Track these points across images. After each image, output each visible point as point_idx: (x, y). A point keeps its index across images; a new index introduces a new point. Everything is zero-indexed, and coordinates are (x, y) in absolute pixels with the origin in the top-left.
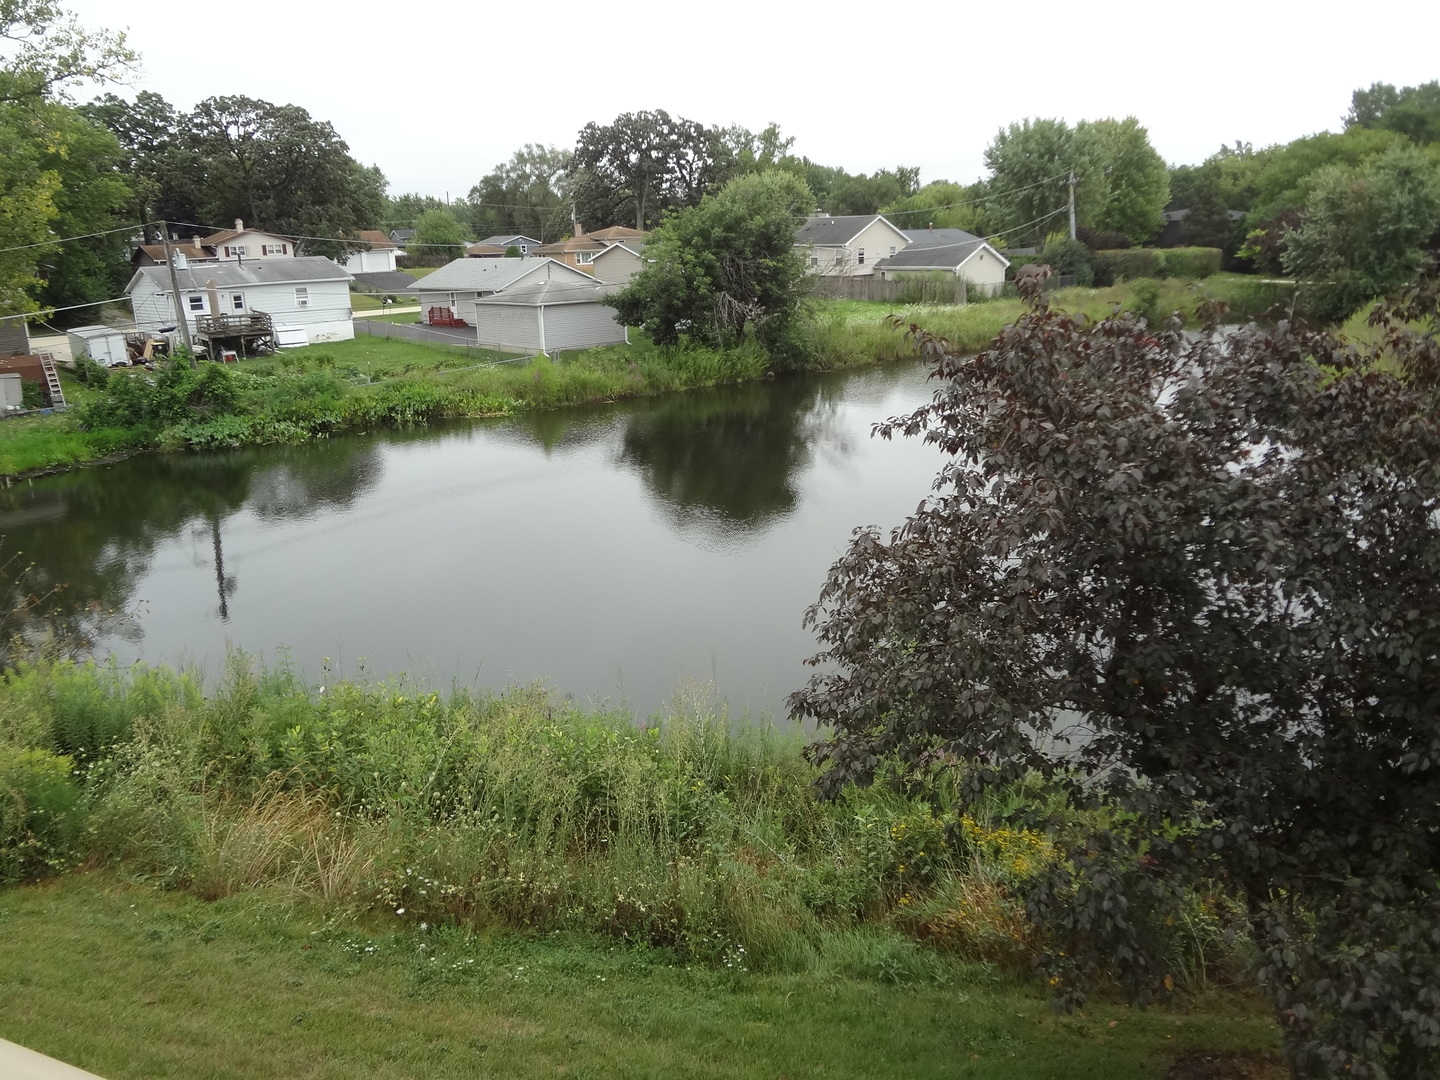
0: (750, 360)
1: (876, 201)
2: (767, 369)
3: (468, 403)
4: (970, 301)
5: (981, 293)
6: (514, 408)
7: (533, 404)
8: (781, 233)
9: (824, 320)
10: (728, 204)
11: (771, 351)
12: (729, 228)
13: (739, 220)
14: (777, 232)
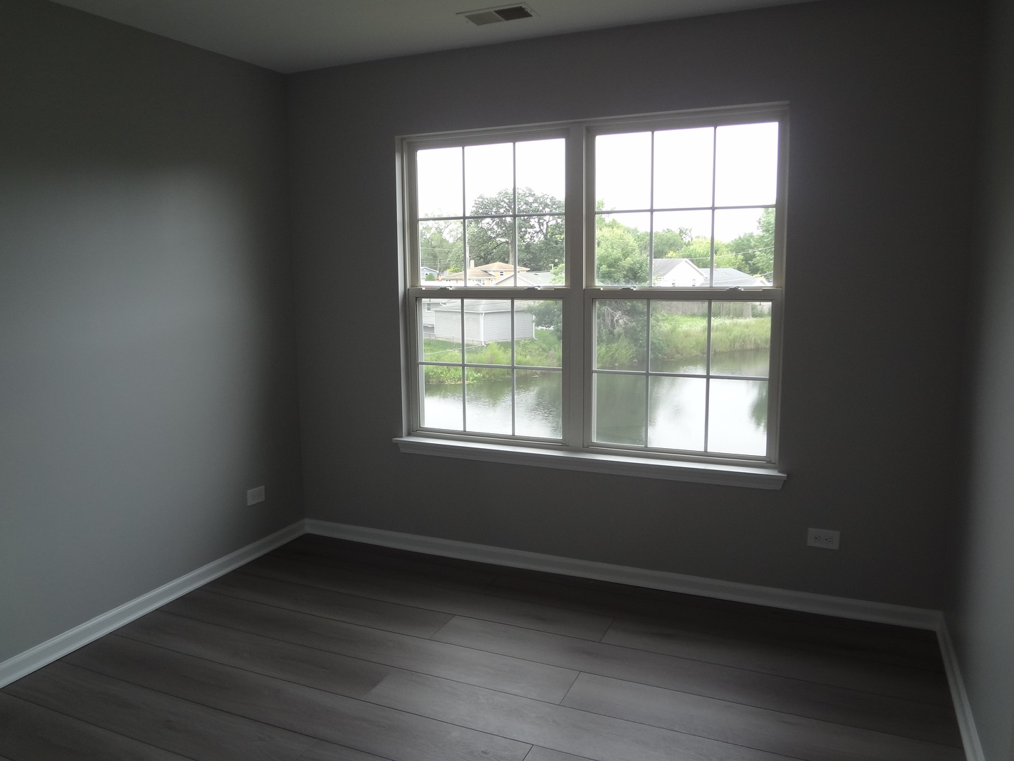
0: (624, 351)
1: (666, 249)
2: (633, 358)
3: (446, 375)
4: (754, 316)
5: (761, 311)
6: (475, 379)
7: (487, 376)
8: (643, 269)
9: (665, 327)
10: (610, 250)
11: (636, 345)
12: (610, 266)
13: (617, 260)
14: (641, 268)
